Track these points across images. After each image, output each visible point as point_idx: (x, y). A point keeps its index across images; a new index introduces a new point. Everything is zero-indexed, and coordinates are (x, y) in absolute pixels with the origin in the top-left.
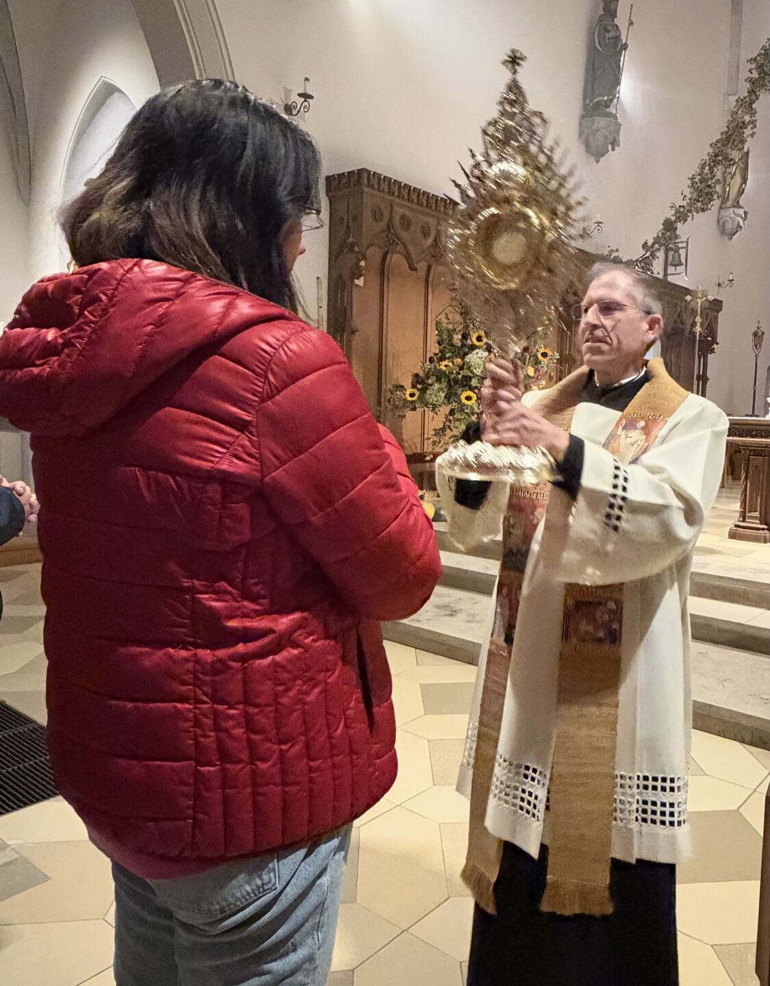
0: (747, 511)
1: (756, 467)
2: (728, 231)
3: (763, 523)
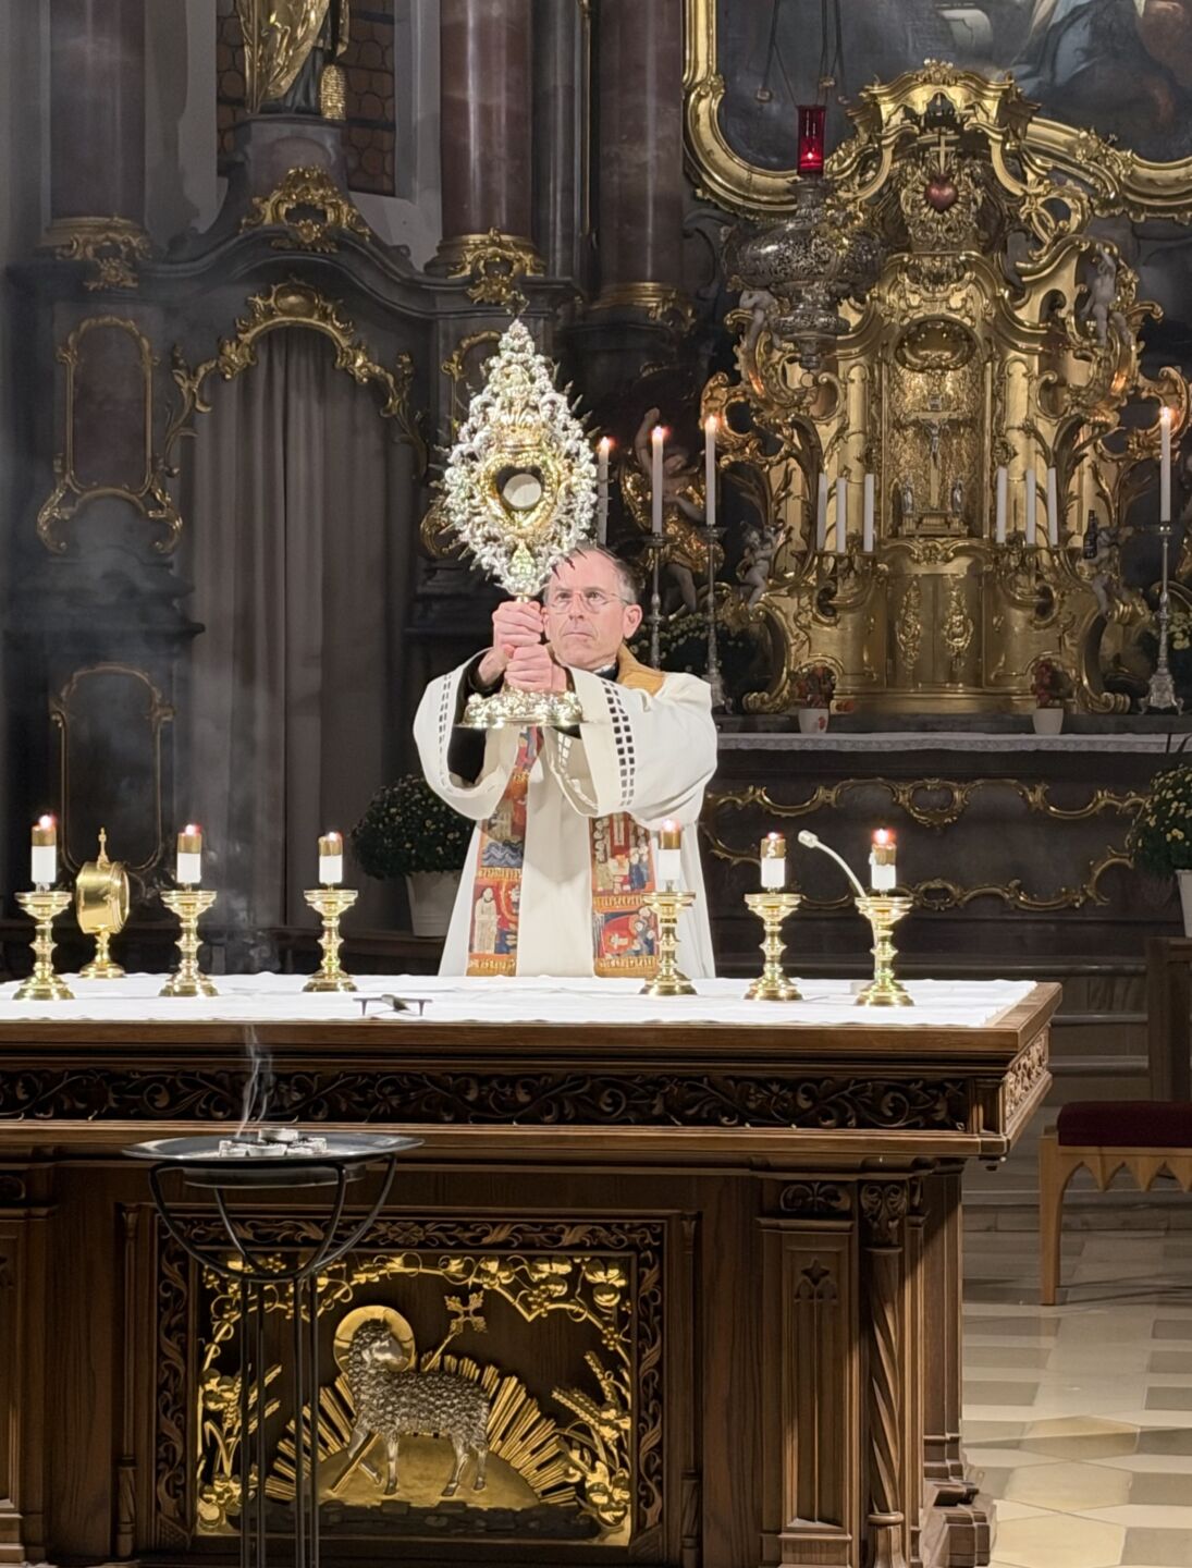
3: (41, 1551)
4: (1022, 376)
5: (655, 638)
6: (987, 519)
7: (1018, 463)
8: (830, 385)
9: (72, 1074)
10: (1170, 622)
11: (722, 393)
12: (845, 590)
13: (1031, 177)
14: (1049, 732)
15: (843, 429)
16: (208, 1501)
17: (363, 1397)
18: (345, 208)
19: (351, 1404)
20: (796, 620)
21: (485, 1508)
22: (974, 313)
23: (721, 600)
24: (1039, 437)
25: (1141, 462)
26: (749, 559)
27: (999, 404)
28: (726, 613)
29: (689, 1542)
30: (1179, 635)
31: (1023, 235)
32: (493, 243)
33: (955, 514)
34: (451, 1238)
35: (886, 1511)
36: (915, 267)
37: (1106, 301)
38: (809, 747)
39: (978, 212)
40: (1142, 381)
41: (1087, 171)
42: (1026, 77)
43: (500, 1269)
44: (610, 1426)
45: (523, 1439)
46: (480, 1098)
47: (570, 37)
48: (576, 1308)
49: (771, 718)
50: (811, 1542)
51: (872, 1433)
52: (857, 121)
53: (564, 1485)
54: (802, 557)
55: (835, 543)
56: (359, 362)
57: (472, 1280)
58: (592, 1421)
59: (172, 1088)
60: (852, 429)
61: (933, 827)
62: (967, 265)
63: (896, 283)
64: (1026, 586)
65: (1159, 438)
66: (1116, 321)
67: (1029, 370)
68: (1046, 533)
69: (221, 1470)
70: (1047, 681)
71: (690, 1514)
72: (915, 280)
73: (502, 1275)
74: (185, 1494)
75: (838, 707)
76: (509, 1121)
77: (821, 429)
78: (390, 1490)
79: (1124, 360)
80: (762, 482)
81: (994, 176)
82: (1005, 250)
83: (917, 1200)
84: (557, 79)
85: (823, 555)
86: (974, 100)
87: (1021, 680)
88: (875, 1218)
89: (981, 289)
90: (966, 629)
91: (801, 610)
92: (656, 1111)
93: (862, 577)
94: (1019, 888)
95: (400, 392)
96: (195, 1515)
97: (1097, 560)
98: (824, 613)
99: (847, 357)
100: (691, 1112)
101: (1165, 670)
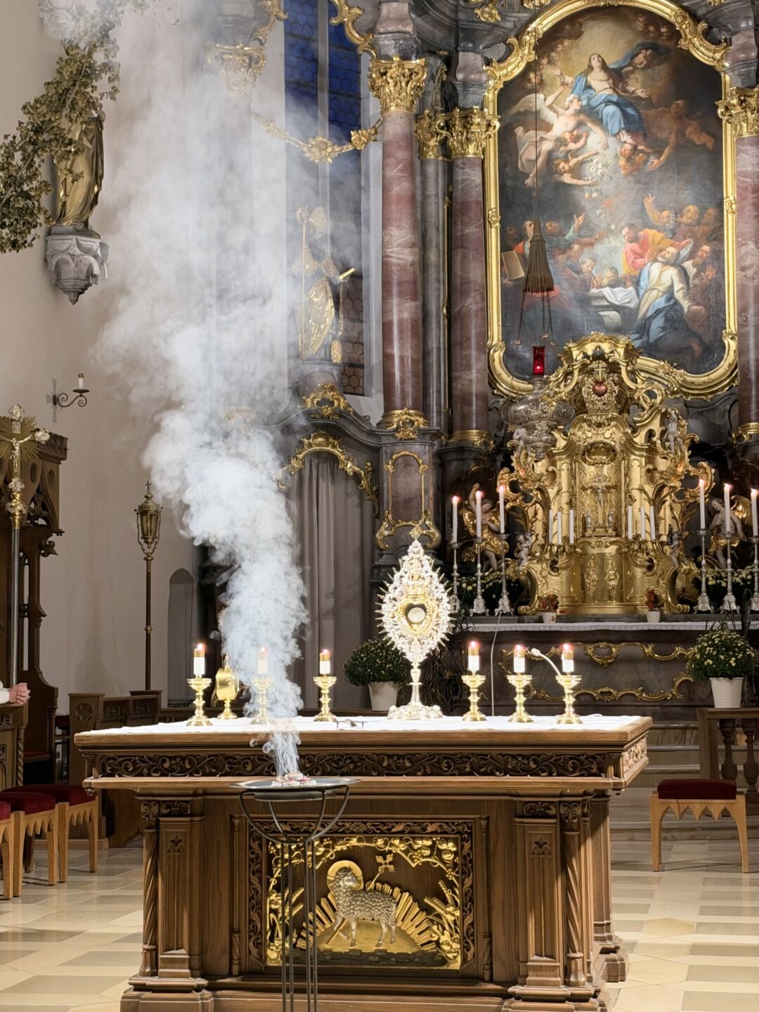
0: (160, 950)
1: (175, 842)
2: (69, 284)
3: (198, 973)
4: (637, 466)
5: (479, 582)
6: (624, 529)
7: (637, 504)
8: (553, 472)
9: (209, 756)
10: (707, 573)
11: (506, 476)
12: (562, 561)
13: (639, 381)
14: (654, 621)
15: (559, 491)
16: (272, 950)
17: (340, 902)
18: (342, 400)
19: (335, 905)
20: (541, 574)
21: (395, 952)
22: (615, 439)
23: (507, 566)
24: (646, 493)
25: (691, 504)
26: (519, 547)
27: (628, 479)
28: (510, 571)
29: (487, 967)
30: (711, 579)
31: (636, 406)
32: (406, 414)
33: (610, 527)
34: (378, 829)
35: (574, 952)
36: (589, 420)
37: (673, 433)
38: (548, 629)
39: (617, 396)
40: (691, 468)
41: (664, 379)
42: (637, 339)
43: (400, 843)
44: (450, 914)
45: (412, 920)
46: (389, 765)
47: (439, 327)
48: (434, 861)
49: (530, 617)
50: (541, 966)
51: (568, 916)
52: (562, 359)
53: (430, 942)
54: (543, 547)
55: (557, 540)
56: (349, 466)
57: (387, 848)
58: (442, 912)
59: (253, 762)
60: (563, 491)
61: (603, 664)
62: (612, 419)
63: (581, 427)
64: (642, 558)
65: (699, 493)
66: (679, 442)
67: (641, 463)
68: (650, 535)
69: (278, 936)
70: (653, 599)
71: (487, 954)
72: (590, 426)
73: (401, 846)
74: (261, 946)
75: (561, 612)
76: (402, 775)
77: (550, 490)
78: (353, 944)
79: (682, 458)
80: (525, 515)
81: (623, 381)
82: (629, 412)
83: (586, 810)
84: (433, 344)
85: (552, 545)
86: (613, 348)
87: (641, 600)
88: (566, 818)
89: (618, 428)
90: (616, 577)
91: (543, 569)
92: (468, 770)
93: (569, 555)
94: (642, 691)
95: (367, 478)
96: (266, 956)
97: (672, 546)
98: (553, 571)
99: (560, 460)
100: (482, 770)
101: (705, 594)
